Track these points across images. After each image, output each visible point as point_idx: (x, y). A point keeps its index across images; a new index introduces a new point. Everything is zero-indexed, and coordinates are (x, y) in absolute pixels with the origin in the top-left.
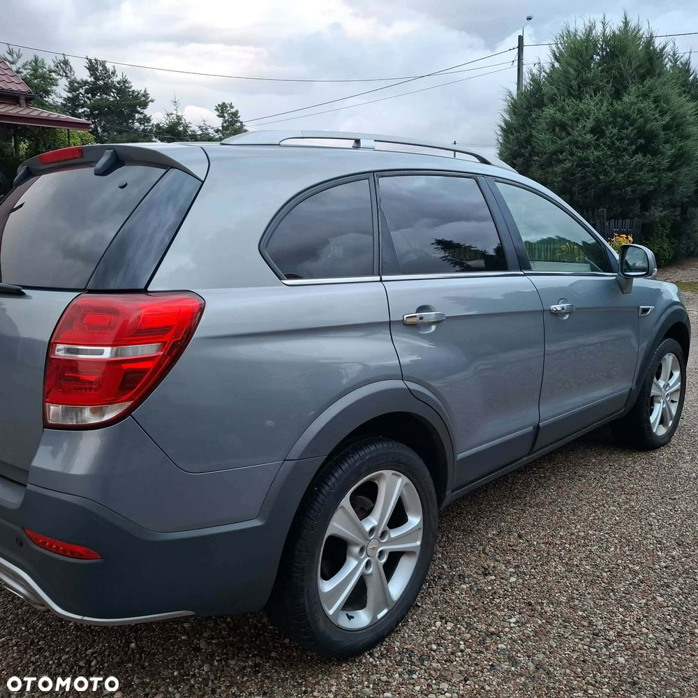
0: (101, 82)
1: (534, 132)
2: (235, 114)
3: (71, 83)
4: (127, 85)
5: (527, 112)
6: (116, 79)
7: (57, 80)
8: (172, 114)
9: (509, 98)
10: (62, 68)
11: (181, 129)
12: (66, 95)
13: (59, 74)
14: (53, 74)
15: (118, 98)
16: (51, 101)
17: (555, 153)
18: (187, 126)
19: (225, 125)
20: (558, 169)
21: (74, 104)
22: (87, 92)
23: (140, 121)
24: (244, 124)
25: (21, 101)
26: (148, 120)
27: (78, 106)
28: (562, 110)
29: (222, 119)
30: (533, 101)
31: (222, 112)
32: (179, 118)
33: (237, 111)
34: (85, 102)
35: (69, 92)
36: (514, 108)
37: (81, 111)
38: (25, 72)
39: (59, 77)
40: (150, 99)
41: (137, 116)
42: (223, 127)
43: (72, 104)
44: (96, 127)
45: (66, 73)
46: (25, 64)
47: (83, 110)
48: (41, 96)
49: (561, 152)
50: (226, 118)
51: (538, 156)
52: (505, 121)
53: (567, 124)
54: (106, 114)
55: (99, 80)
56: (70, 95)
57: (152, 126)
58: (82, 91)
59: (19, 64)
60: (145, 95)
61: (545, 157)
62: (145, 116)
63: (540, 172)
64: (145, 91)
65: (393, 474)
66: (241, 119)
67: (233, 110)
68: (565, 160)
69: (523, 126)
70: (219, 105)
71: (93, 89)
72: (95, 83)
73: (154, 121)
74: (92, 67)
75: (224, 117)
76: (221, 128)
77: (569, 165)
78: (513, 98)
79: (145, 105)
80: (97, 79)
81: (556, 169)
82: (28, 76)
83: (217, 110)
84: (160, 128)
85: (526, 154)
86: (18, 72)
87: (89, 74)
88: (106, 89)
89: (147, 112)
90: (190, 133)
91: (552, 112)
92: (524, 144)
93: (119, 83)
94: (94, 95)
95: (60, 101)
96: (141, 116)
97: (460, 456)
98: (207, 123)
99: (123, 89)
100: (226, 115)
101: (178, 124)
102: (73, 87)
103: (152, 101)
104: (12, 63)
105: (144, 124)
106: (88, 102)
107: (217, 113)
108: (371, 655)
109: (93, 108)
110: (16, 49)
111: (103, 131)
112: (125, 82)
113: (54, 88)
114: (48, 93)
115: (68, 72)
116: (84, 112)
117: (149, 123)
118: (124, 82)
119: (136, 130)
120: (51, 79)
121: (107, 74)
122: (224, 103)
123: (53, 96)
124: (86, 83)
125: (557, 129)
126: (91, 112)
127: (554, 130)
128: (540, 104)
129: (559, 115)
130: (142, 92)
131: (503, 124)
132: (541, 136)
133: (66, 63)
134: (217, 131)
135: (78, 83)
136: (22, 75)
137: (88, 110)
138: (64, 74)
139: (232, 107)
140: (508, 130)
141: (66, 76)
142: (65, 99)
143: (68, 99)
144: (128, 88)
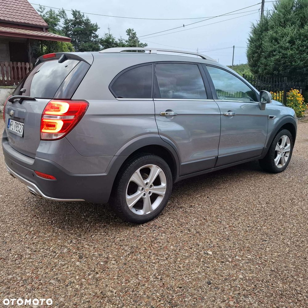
0: (78, 20)
1: (263, 42)
2: (134, 34)
3: (66, 21)
5: (260, 33)
6: (84, 19)
7: (60, 19)
8: (107, 34)
9: (253, 27)
10: (62, 14)
11: (111, 40)
12: (63, 26)
13: (61, 17)
14: (58, 17)
15: (85, 27)
16: (57, 28)
17: (272, 52)
18: (114, 39)
19: (130, 38)
20: (273, 59)
21: (67, 30)
22: (72, 24)
23: (94, 37)
24: (138, 38)
25: (44, 30)
26: (97, 36)
27: (68, 31)
28: (276, 32)
29: (129, 36)
30: (264, 28)
31: (129, 33)
32: (110, 35)
33: (135, 32)
34: (71, 29)
35: (65, 24)
36: (255, 31)
37: (69, 32)
38: (47, 16)
39: (61, 18)
40: (98, 27)
41: (93, 35)
42: (129, 39)
43: (67, 29)
44: (76, 40)
45: (64, 16)
46: (47, 12)
47: (70, 32)
48: (53, 26)
49: (275, 51)
50: (131, 36)
51: (264, 53)
52: (250, 37)
53: (278, 39)
54: (80, 34)
55: (77, 19)
56: (65, 26)
57: (99, 39)
58: (70, 24)
59: (44, 12)
60: (96, 26)
61: (267, 53)
62: (96, 35)
63: (264, 60)
64: (96, 24)
65: (156, 167)
66: (137, 36)
67: (134, 32)
68: (276, 55)
69: (258, 39)
70: (128, 30)
71: (75, 23)
72: (75, 21)
73: (100, 37)
74: (74, 13)
75: (130, 35)
76: (128, 40)
77: (278, 57)
78: (254, 27)
79: (96, 30)
80: (76, 19)
81: (272, 59)
82: (48, 18)
83: (127, 32)
84: (102, 40)
85: (259, 52)
86: (44, 16)
87: (73, 17)
88: (80, 23)
89: (97, 33)
90: (115, 42)
91: (271, 33)
92: (258, 48)
93: (85, 20)
94: (75, 26)
95: (61, 28)
96: (94, 35)
97: (182, 164)
98: (122, 38)
99: (87, 23)
100: (130, 34)
101: (110, 38)
102: (66, 23)
103: (99, 28)
104: (42, 12)
105: (95, 38)
106: (73, 29)
107: (127, 33)
108: (142, 225)
109: (74, 32)
110: (43, 6)
111: (79, 42)
112: (88, 20)
113: (58, 23)
114: (56, 25)
115: (64, 15)
116: (71, 33)
117: (97, 38)
119: (92, 41)
120: (57, 19)
121: (81, 16)
122: (130, 29)
123: (58, 26)
124: (72, 20)
125: (273, 41)
126: (74, 33)
127: (272, 41)
128: (267, 30)
129: (274, 35)
130: (95, 24)
131: (249, 38)
132: (266, 44)
133: (64, 12)
134: (127, 41)
135: (69, 21)
136: (46, 17)
137: (72, 32)
138: (63, 17)
139: (133, 31)
140: (252, 41)
141: (64, 17)
142: (63, 28)
143: (64, 28)
144: (89, 22)
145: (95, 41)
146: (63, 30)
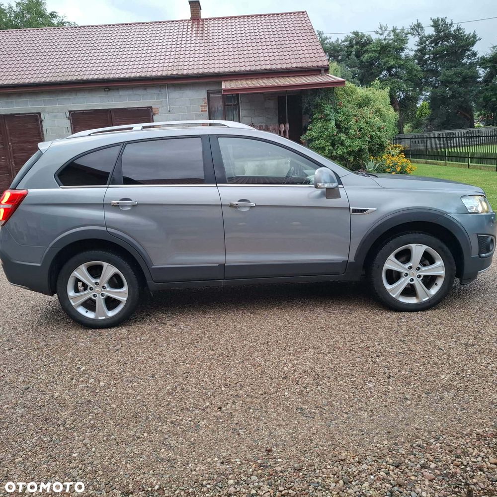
0: (442, 34)
3: (421, 39)
4: (461, 31)
6: (452, 29)
10: (416, 29)
12: (416, 48)
13: (414, 35)
14: (408, 35)
15: (454, 43)
16: (404, 55)
21: (422, 53)
22: (431, 43)
23: (468, 56)
25: (322, 72)
26: (474, 54)
27: (425, 54)
35: (418, 45)
37: (427, 56)
38: (389, 38)
39: (412, 36)
40: (478, 38)
41: (467, 53)
43: (422, 51)
46: (389, 33)
47: (428, 56)
48: (398, 53)
54: (444, 56)
56: (419, 47)
57: (478, 58)
58: (428, 43)
59: (386, 34)
60: (474, 36)
62: (474, 51)
64: (474, 33)
71: (436, 40)
72: (437, 35)
73: (479, 55)
74: (436, 24)
79: (473, 44)
80: (439, 32)
87: (433, 30)
88: (447, 36)
89: (474, 48)
93: (454, 31)
94: (437, 44)
95: (412, 54)
96: (470, 53)
99: (458, 36)
102: (421, 42)
103: (479, 39)
104: (381, 34)
105: (471, 59)
106: (432, 50)
109: (435, 54)
110: (384, 25)
113: (406, 45)
114: (402, 49)
115: (419, 31)
117: (475, 56)
118: (458, 30)
119: (464, 64)
120: (406, 40)
121: (447, 26)
123: (406, 50)
124: (430, 37)
130: (472, 34)
133: (419, 25)
135: (426, 38)
137: (432, 56)
138: (417, 33)
141: (419, 35)
142: (416, 51)
143: (419, 51)
144: (461, 33)
145: (470, 63)
146: (415, 55)
